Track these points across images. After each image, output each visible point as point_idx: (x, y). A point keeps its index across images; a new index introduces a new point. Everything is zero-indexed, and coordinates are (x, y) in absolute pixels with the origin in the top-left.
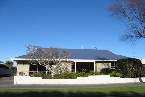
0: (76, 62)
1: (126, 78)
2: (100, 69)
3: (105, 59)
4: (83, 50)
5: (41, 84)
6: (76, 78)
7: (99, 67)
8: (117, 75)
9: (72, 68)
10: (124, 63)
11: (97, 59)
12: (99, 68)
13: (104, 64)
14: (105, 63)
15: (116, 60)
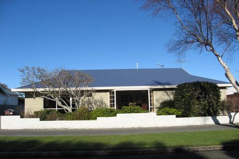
0: (116, 91)
1: (190, 116)
2: (161, 101)
3: (167, 85)
4: (139, 70)
5: (38, 128)
6: (95, 119)
7: (158, 98)
8: (171, 112)
9: (111, 101)
10: (186, 91)
11: (153, 85)
12: (157, 100)
13: (167, 93)
14: (168, 91)
15: (175, 86)
